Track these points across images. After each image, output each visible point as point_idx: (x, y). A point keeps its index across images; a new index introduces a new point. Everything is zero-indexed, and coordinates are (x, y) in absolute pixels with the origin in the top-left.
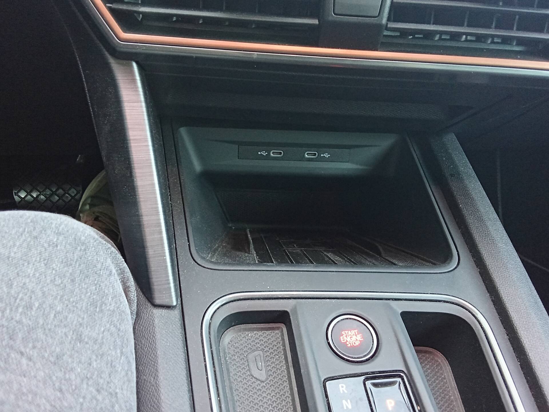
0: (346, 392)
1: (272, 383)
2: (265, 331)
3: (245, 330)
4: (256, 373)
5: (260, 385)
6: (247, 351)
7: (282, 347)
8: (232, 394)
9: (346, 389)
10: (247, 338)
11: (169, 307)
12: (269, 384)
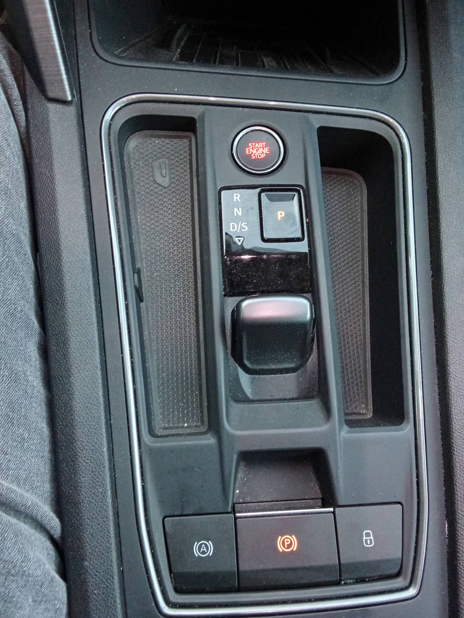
0: (239, 200)
1: (173, 190)
2: (173, 139)
3: (151, 136)
4: (159, 179)
5: (162, 190)
6: (152, 158)
7: (188, 156)
8: (134, 196)
9: (239, 198)
10: (153, 144)
11: (64, 102)
12: (171, 190)
